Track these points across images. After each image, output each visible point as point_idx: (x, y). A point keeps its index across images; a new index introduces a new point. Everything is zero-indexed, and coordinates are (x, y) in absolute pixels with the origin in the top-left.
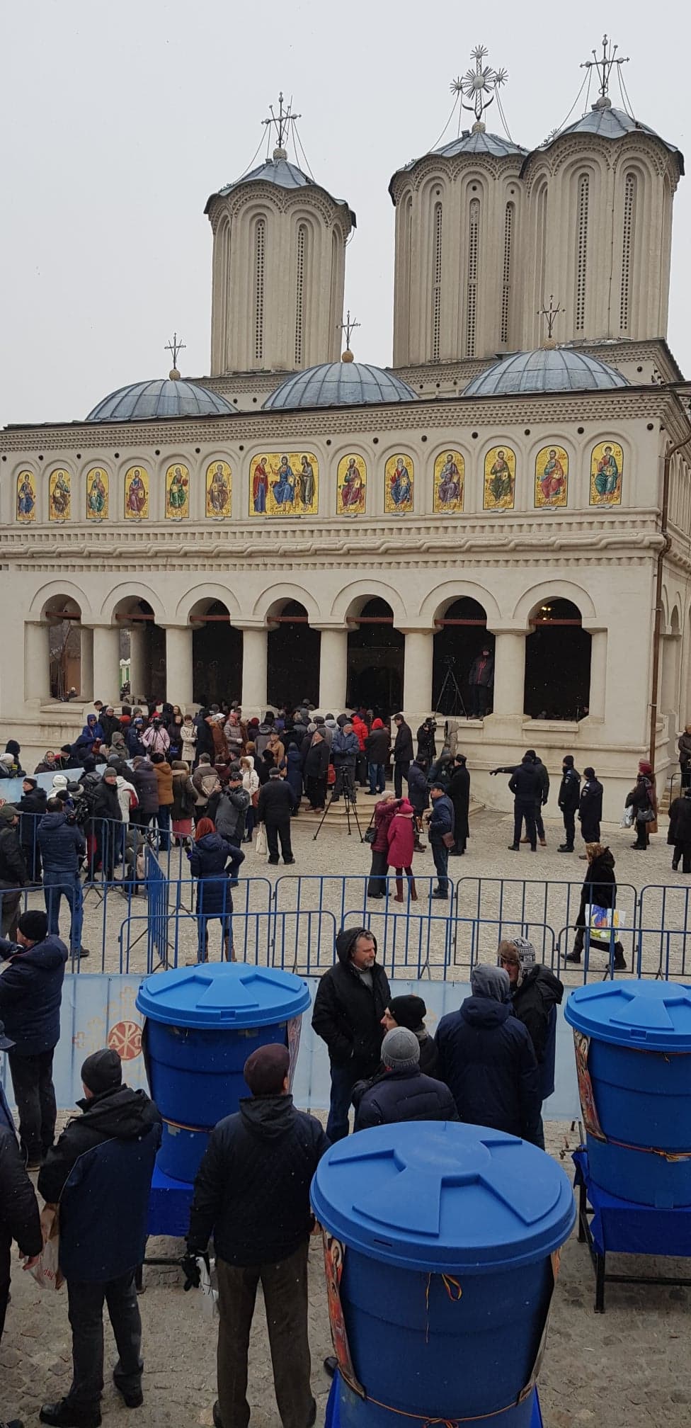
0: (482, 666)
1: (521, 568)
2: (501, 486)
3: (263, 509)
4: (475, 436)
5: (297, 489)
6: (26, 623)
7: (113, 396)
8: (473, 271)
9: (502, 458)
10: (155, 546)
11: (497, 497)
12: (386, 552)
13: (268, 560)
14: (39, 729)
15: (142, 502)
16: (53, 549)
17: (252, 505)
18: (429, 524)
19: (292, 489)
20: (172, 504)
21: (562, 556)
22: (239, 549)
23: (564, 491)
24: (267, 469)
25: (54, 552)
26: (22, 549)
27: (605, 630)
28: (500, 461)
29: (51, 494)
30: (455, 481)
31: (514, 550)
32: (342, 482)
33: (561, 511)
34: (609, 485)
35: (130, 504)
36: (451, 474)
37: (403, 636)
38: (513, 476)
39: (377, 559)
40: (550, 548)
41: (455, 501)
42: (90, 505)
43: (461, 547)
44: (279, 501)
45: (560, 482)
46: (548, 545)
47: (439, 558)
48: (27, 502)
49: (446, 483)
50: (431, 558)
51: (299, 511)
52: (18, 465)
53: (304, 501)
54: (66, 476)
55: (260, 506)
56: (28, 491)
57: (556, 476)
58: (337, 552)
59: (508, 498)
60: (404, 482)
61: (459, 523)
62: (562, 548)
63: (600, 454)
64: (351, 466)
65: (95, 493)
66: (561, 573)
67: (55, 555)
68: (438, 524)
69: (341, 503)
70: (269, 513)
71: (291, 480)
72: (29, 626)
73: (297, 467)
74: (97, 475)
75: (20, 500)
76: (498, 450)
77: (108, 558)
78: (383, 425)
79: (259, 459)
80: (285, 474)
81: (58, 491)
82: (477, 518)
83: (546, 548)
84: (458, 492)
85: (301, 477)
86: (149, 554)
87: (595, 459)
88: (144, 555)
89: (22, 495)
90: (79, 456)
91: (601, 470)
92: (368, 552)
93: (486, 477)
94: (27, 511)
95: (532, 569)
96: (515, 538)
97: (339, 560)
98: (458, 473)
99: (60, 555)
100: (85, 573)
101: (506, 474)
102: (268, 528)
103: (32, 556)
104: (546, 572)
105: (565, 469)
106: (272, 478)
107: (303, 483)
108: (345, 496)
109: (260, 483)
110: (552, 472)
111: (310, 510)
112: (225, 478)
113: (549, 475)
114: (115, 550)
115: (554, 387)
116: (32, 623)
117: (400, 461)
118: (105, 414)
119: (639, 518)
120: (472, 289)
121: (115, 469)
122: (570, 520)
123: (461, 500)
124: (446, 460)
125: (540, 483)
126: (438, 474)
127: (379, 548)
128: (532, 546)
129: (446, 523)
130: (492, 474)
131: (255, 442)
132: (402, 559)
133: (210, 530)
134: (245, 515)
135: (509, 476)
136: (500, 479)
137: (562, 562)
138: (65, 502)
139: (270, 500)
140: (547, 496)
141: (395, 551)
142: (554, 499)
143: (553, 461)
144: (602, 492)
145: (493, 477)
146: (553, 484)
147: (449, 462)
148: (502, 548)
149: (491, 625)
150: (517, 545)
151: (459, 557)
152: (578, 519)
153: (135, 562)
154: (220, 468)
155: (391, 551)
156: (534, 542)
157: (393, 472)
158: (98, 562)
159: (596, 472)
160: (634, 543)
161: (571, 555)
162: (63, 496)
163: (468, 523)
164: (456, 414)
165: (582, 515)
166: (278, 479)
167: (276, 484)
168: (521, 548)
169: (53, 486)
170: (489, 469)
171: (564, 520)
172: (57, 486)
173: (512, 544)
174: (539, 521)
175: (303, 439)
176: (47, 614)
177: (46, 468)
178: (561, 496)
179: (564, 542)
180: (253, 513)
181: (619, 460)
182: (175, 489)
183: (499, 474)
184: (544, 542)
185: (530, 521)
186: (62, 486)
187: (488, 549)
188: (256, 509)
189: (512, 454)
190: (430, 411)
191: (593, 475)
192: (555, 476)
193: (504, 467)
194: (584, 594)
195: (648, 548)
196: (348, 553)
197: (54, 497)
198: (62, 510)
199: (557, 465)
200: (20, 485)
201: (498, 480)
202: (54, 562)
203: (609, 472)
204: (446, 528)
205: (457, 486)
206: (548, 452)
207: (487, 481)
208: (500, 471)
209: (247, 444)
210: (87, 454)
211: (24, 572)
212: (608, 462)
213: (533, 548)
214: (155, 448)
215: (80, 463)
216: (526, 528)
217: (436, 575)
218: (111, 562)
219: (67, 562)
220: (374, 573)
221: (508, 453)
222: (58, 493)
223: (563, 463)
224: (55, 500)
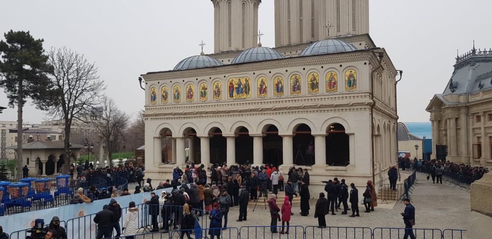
0: (310, 148)
1: (322, 113)
2: (314, 85)
3: (232, 96)
4: (304, 69)
5: (244, 89)
6: (154, 138)
7: (182, 61)
8: (301, 15)
9: (314, 76)
10: (196, 110)
11: (313, 89)
12: (275, 109)
13: (235, 114)
14: (158, 173)
15: (192, 96)
17: (229, 95)
18: (289, 99)
19: (242, 89)
20: (202, 96)
21: (337, 108)
22: (224, 110)
23: (336, 86)
24: (234, 83)
25: (163, 114)
26: (152, 113)
27: (354, 134)
29: (162, 94)
30: (298, 84)
31: (320, 107)
32: (259, 87)
33: (336, 93)
34: (352, 84)
35: (188, 97)
36: (296, 82)
37: (282, 138)
39: (272, 112)
41: (298, 91)
42: (175, 98)
43: (301, 107)
44: (238, 93)
45: (335, 83)
47: (293, 111)
48: (154, 97)
49: (295, 85)
50: (290, 111)
51: (245, 97)
52: (151, 86)
53: (246, 93)
54: (167, 88)
55: (231, 95)
57: (333, 81)
58: (258, 110)
59: (316, 90)
60: (280, 86)
61: (300, 99)
62: (337, 106)
63: (348, 73)
64: (262, 81)
65: (176, 93)
66: (337, 114)
68: (293, 99)
69: (259, 93)
70: (234, 98)
71: (242, 86)
72: (155, 139)
73: (243, 82)
74: (177, 88)
75: (152, 97)
76: (312, 73)
78: (272, 67)
79: (231, 80)
80: (240, 85)
82: (306, 97)
83: (331, 106)
84: (299, 88)
85: (245, 85)
86: (195, 113)
89: (153, 95)
90: (171, 82)
91: (349, 79)
92: (269, 109)
94: (154, 100)
95: (326, 113)
96: (320, 103)
97: (259, 112)
98: (299, 82)
99: (165, 114)
100: (173, 120)
102: (234, 103)
103: (156, 115)
104: (331, 114)
105: (336, 79)
106: (235, 86)
107: (246, 87)
108: (260, 91)
109: (231, 88)
111: (249, 96)
112: (219, 87)
113: (330, 81)
114: (183, 112)
115: (331, 51)
116: (156, 138)
117: (278, 79)
118: (180, 67)
119: (363, 95)
120: (301, 21)
121: (183, 86)
122: (339, 96)
123: (300, 91)
124: (294, 77)
125: (327, 84)
126: (292, 82)
127: (272, 108)
128: (326, 105)
129: (295, 99)
130: (311, 81)
131: (230, 74)
132: (281, 111)
133: (215, 104)
134: (227, 99)
135: (317, 82)
137: (337, 110)
138: (166, 97)
139: (235, 93)
140: (330, 88)
141: (278, 109)
142: (333, 89)
143: (332, 76)
144: (350, 86)
145: (311, 83)
146: (332, 84)
148: (315, 107)
149: (313, 133)
150: (321, 105)
151: (301, 110)
152: (342, 96)
153: (190, 116)
154: (218, 83)
156: (327, 104)
157: (276, 82)
158: (178, 116)
159: (347, 79)
160: (362, 103)
161: (340, 108)
162: (166, 95)
163: (303, 98)
165: (343, 94)
166: (237, 86)
167: (237, 88)
169: (163, 92)
170: (309, 80)
171: (336, 96)
173: (319, 105)
174: (328, 97)
175: (245, 73)
176: (161, 134)
177: (160, 86)
178: (335, 88)
179: (337, 104)
180: (229, 98)
181: (355, 75)
182: (203, 91)
184: (330, 104)
185: (325, 97)
186: (166, 92)
187: (311, 107)
188: (230, 97)
191: (346, 81)
193: (315, 79)
194: (345, 122)
195: (367, 105)
196: (262, 110)
198: (166, 100)
199: (333, 78)
200: (152, 92)
201: (313, 83)
202: (163, 117)
203: (352, 79)
204: (295, 100)
205: (298, 86)
206: (330, 73)
208: (313, 81)
209: (227, 75)
210: (174, 81)
211: (153, 121)
212: (351, 76)
213: (326, 106)
214: (196, 78)
215: (171, 84)
216: (323, 99)
217: (293, 116)
218: (182, 116)
219: (167, 117)
220: (271, 117)
221: (316, 74)
222: (164, 94)
223: (335, 77)
224: (163, 96)
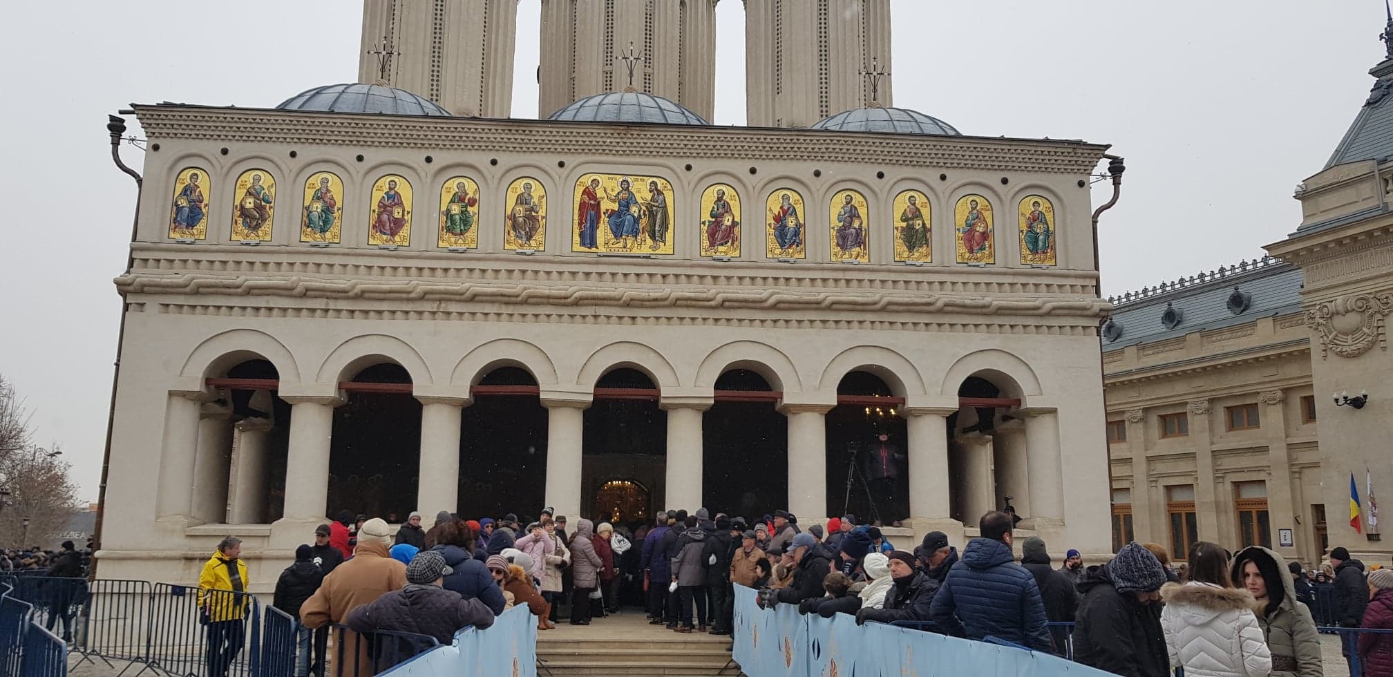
1: (946, 333)
2: (915, 236)
3: (593, 243)
4: (881, 175)
5: (644, 222)
6: (171, 394)
9: (914, 204)
10: (422, 284)
11: (911, 248)
12: (775, 307)
13: (602, 311)
14: (183, 561)
15: (398, 224)
16: (238, 281)
17: (577, 238)
18: (826, 275)
19: (636, 221)
20: (450, 230)
21: (997, 321)
22: (563, 293)
23: (990, 247)
24: (600, 193)
25: (238, 287)
27: (1053, 411)
28: (912, 207)
29: (237, 203)
30: (856, 225)
31: (940, 311)
32: (706, 217)
33: (991, 269)
34: (1041, 244)
35: (379, 226)
36: (851, 217)
37: (787, 416)
38: (928, 226)
39: (759, 315)
40: (984, 310)
41: (858, 249)
42: (309, 223)
43: (875, 304)
44: (617, 232)
45: (985, 236)
46: (984, 307)
47: (843, 316)
48: (191, 211)
49: (844, 228)
50: (832, 316)
51: (645, 250)
52: (179, 160)
53: (653, 237)
54: (266, 181)
55: (588, 239)
56: (194, 197)
57: (980, 229)
58: (706, 303)
59: (924, 250)
60: (791, 223)
61: (867, 276)
62: (1001, 311)
63: (1027, 207)
64: (720, 199)
65: (318, 207)
66: (996, 340)
67: (239, 290)
68: (839, 275)
69: (706, 243)
70: (602, 250)
71: (634, 210)
72: (178, 403)
73: (642, 192)
74: (322, 182)
75: (179, 209)
76: (912, 193)
77: (336, 298)
78: (764, 153)
79: (587, 180)
80: (626, 202)
81: (251, 200)
82: (890, 271)
83: (979, 310)
84: (860, 239)
85: (650, 207)
86: (412, 295)
87: (1022, 214)
88: (404, 296)
89: (183, 202)
90: (293, 154)
91: (1030, 226)
92: (751, 305)
93: (896, 225)
94: (191, 225)
95: (959, 335)
96: (942, 297)
97: (705, 314)
98: (859, 217)
99: (249, 292)
100: (291, 319)
101: (920, 222)
102: (601, 269)
103: (197, 292)
104: (979, 340)
105: (989, 221)
106: (606, 205)
107: (652, 216)
108: (712, 235)
109: (589, 210)
110: (974, 224)
111: (664, 249)
112: (536, 200)
113: (971, 227)
114: (353, 287)
116: (184, 395)
117: (785, 198)
119: (1080, 282)
121: (358, 179)
122: (1001, 279)
123: (865, 249)
124: (844, 200)
125: (961, 235)
126: (834, 217)
127: (765, 301)
128: (964, 306)
129: (849, 275)
130: (903, 221)
131: (583, 158)
132: (793, 315)
133: (511, 266)
134: (567, 251)
135: (924, 224)
136: (913, 228)
138: (261, 216)
139: (603, 232)
140: (971, 251)
141: (787, 305)
142: (979, 255)
143: (975, 211)
144: (1034, 250)
145: (904, 224)
146: (976, 238)
147: (848, 203)
148: (926, 308)
149: (910, 402)
150: (946, 305)
151: (869, 317)
152: (1010, 279)
153: (385, 306)
154: (528, 187)
155: (782, 305)
156: (968, 302)
157: (776, 210)
158: (319, 304)
159: (1025, 229)
160: (1084, 309)
161: (1007, 321)
162: (259, 208)
163: (878, 277)
164: (859, 148)
165: (1015, 274)
166: (615, 207)
167: (612, 214)
168: (950, 309)
170: (898, 216)
171: (994, 279)
172: (249, 193)
173: (940, 304)
174: (963, 278)
175: (651, 160)
176: (212, 382)
177: (231, 168)
178: (986, 252)
179: (1004, 303)
180: (577, 247)
181: (1049, 217)
182: (456, 209)
183: (911, 222)
184: (979, 302)
185: (953, 278)
186: (259, 194)
187: (910, 307)
188: (583, 244)
189: (926, 201)
190: (828, 141)
191: (1022, 231)
192: (978, 229)
193: (917, 214)
194: (1024, 367)
195: (1095, 316)
196: (723, 305)
197: (242, 207)
198: (257, 227)
199: (979, 217)
200: (179, 188)
201: (910, 228)
202: (235, 301)
203: (1039, 228)
204: (848, 281)
205: (858, 232)
206: (969, 202)
207: (897, 228)
208: (912, 219)
209: (570, 160)
210: (307, 153)
211: (173, 316)
212: (1037, 218)
213: (965, 309)
214: (426, 154)
215: (295, 164)
216: (949, 286)
217: (841, 338)
218: (342, 305)
219: (261, 302)
220: (756, 333)
221: (920, 200)
222: (250, 204)
223: (987, 214)
224: (244, 212)
